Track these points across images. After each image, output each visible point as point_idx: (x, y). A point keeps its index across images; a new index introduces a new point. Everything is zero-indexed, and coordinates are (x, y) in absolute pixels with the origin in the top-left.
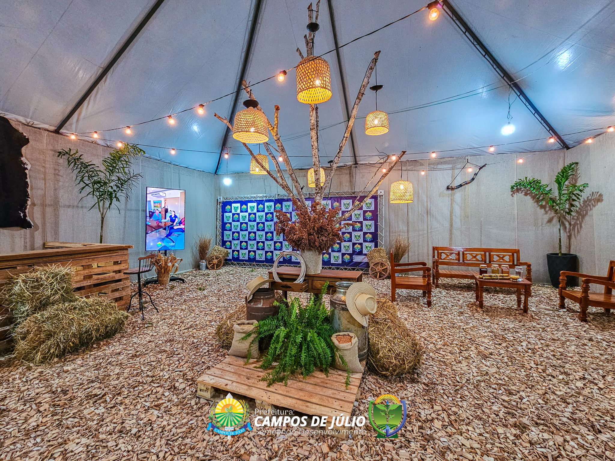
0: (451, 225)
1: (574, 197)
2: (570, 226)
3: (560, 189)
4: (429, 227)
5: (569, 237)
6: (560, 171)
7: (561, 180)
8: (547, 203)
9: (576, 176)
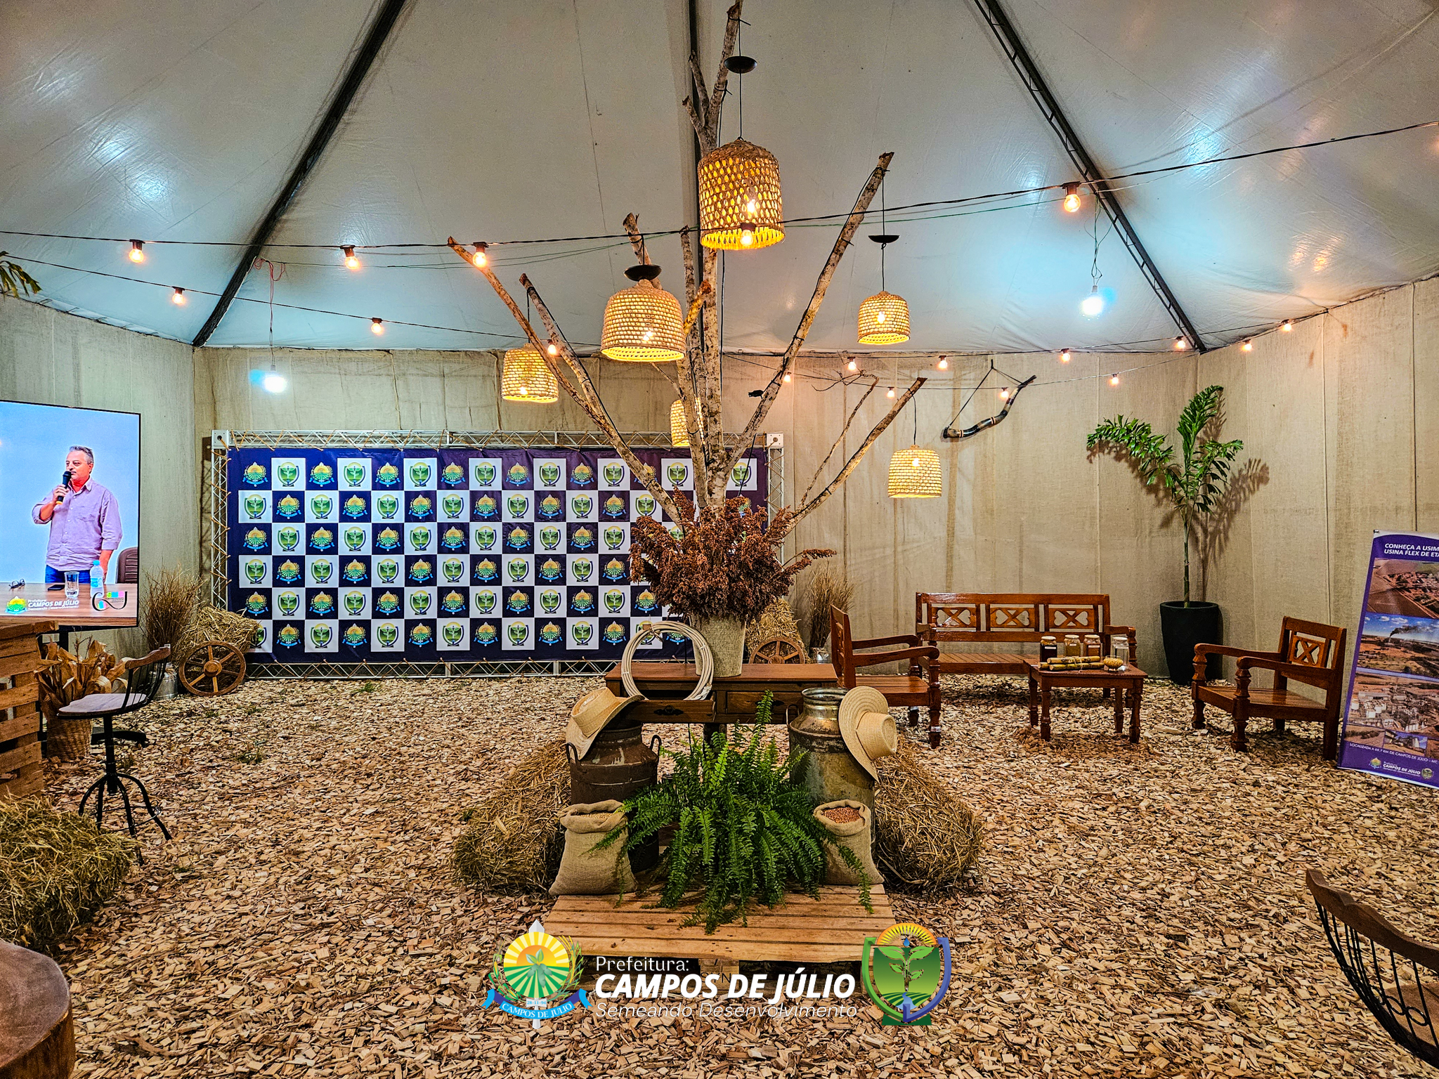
0: (951, 533)
1: (1215, 471)
2: (1206, 537)
3: (1187, 448)
4: (900, 538)
5: (1204, 562)
6: (1188, 404)
7: (1190, 426)
8: (1161, 479)
9: (1218, 418)
